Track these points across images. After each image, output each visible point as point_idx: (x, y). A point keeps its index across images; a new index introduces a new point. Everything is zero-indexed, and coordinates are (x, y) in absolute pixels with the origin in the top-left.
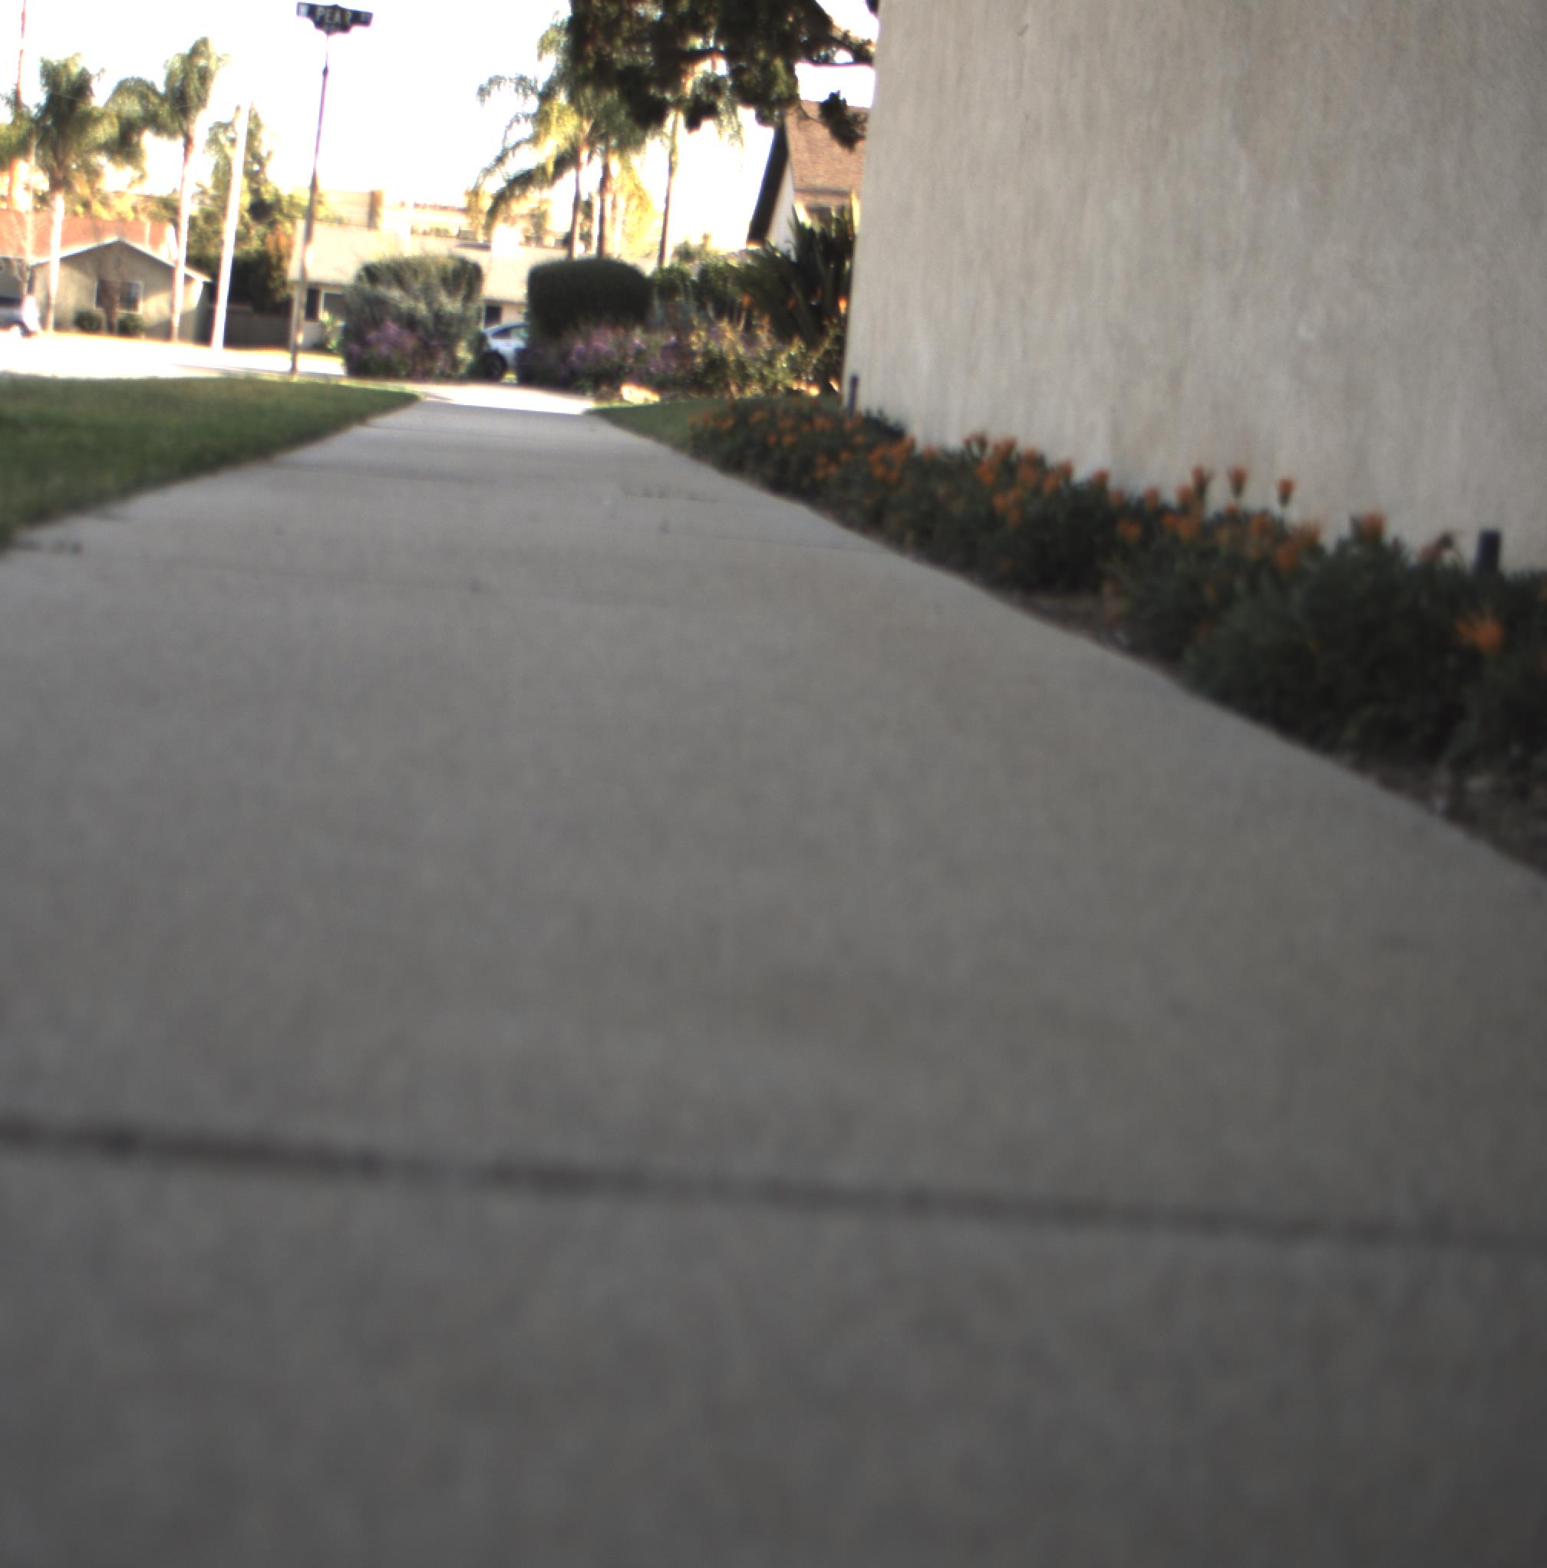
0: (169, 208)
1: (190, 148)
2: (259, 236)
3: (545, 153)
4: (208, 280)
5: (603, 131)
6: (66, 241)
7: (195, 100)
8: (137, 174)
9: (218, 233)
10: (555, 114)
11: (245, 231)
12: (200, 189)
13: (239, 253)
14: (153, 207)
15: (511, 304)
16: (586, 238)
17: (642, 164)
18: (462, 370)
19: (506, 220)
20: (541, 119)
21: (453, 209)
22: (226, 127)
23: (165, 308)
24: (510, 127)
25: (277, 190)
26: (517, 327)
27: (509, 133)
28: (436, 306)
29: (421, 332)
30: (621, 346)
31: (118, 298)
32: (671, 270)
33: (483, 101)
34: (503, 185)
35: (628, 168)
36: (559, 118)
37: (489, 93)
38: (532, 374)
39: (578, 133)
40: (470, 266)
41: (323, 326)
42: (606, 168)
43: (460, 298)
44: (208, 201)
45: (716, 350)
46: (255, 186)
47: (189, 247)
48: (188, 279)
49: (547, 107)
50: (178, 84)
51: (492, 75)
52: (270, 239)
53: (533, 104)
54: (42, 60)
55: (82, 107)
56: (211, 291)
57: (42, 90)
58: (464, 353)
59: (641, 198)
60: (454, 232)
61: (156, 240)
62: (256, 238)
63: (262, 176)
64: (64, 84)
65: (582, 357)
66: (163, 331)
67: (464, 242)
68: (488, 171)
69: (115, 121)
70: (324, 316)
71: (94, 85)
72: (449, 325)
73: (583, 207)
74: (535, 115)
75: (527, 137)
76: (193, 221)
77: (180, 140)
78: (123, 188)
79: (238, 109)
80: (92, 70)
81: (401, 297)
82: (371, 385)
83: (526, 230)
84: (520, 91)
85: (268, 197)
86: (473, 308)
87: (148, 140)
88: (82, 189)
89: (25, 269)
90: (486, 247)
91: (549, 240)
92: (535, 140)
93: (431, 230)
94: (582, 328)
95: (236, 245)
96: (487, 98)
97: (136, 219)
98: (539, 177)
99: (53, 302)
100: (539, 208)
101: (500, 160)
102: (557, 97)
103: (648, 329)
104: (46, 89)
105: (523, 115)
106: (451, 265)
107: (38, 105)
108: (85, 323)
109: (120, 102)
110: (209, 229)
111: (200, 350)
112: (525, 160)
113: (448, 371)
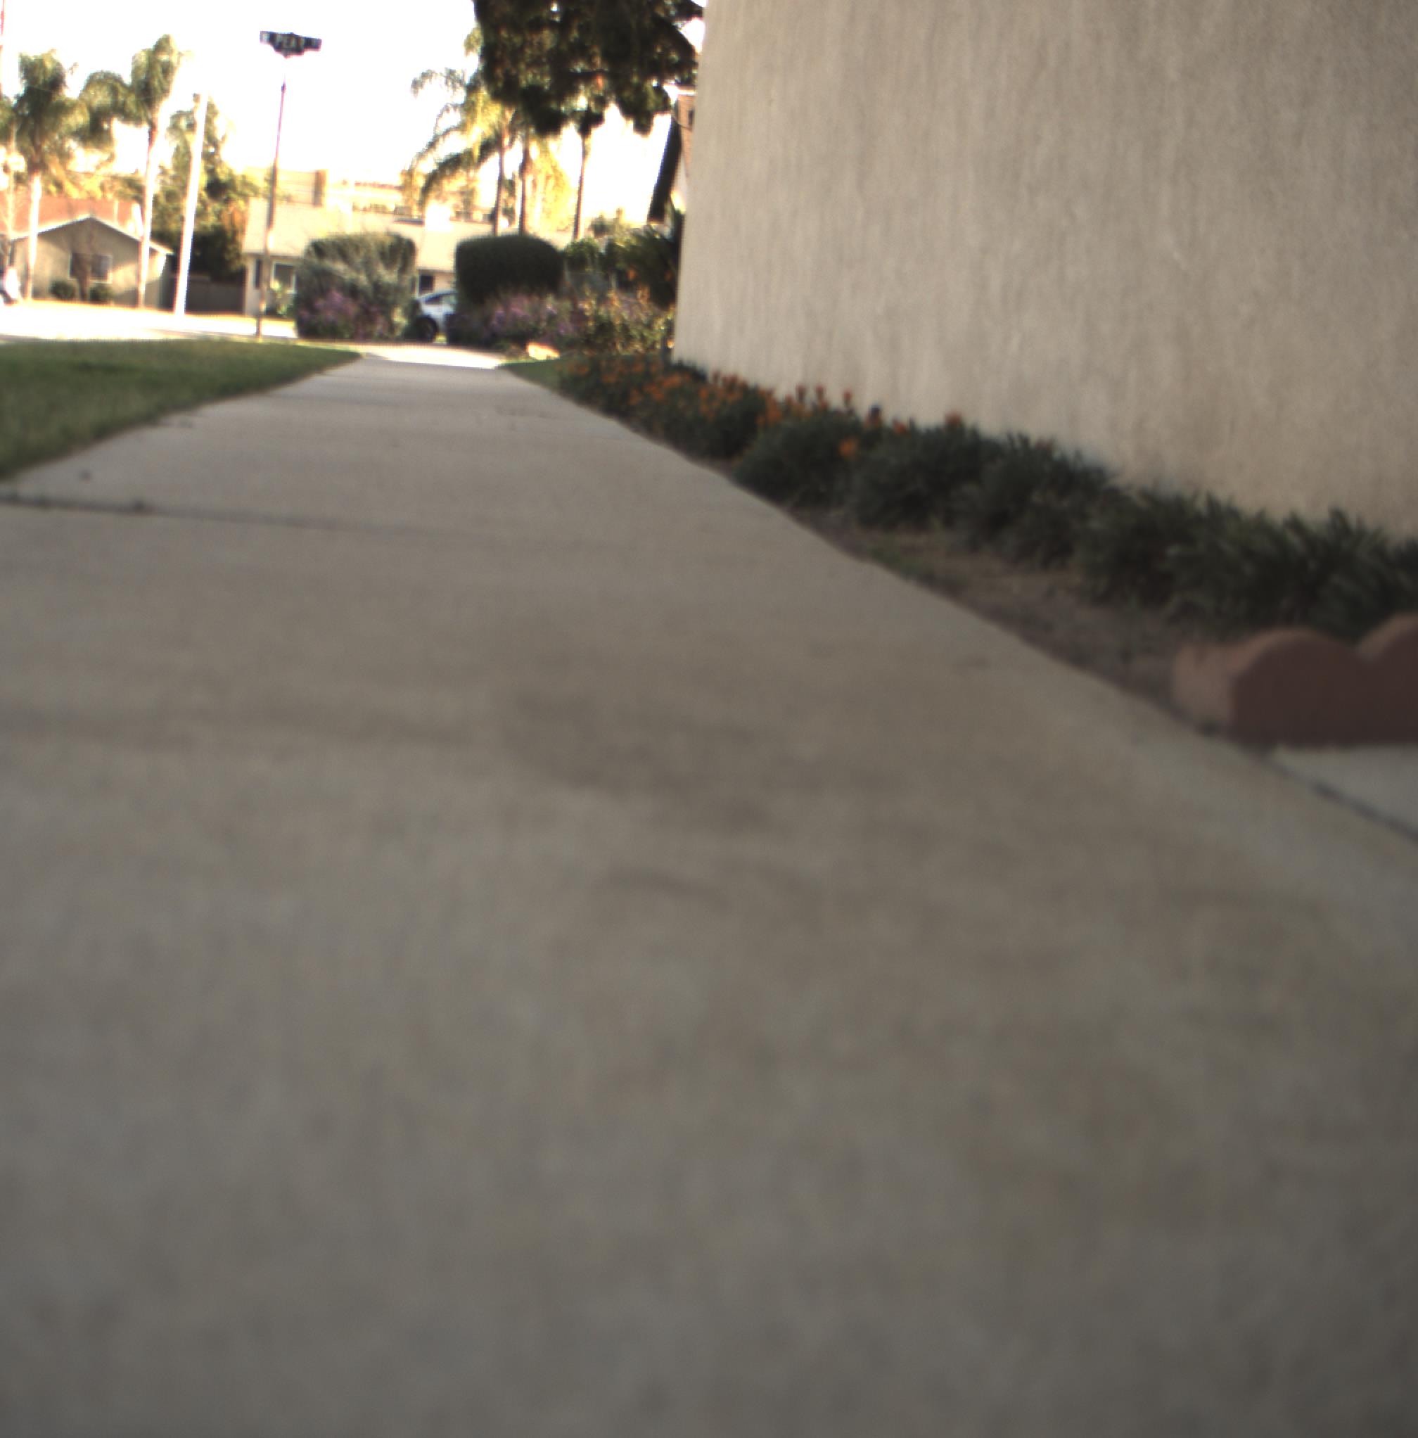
0: (133, 187)
1: (154, 133)
2: (215, 212)
3: (470, 141)
4: (170, 252)
6: (43, 218)
7: (159, 91)
8: (106, 156)
9: (178, 210)
10: (481, 104)
11: (203, 208)
12: (162, 171)
13: (199, 228)
14: (119, 187)
15: (442, 273)
16: (509, 213)
17: (558, 148)
18: (398, 333)
19: (438, 197)
20: (468, 108)
21: (391, 187)
22: (189, 114)
23: (132, 278)
24: (440, 116)
25: (231, 171)
26: (447, 294)
27: (440, 121)
28: (375, 277)
29: (362, 300)
30: (536, 312)
31: (89, 269)
32: (582, 244)
33: (416, 92)
34: (435, 167)
35: (545, 151)
36: (483, 108)
37: (422, 86)
38: (460, 337)
39: (501, 121)
40: (404, 242)
41: (273, 293)
42: (526, 153)
43: (396, 270)
44: (169, 181)
45: (605, 316)
46: (210, 166)
47: (153, 222)
48: (153, 252)
49: (473, 98)
50: (143, 77)
51: (423, 70)
52: (225, 216)
53: (460, 96)
54: (21, 56)
55: (56, 99)
56: (173, 263)
57: (20, 82)
58: (399, 318)
59: (557, 179)
60: (391, 208)
61: (124, 217)
62: (213, 214)
63: (217, 158)
64: (42, 78)
65: (501, 321)
66: (130, 299)
67: (400, 218)
68: (421, 156)
69: (86, 111)
70: (274, 284)
71: (68, 79)
72: (386, 293)
73: (505, 185)
74: (463, 105)
75: (456, 125)
76: (156, 200)
77: (145, 127)
78: (92, 170)
79: (197, 99)
80: (66, 66)
81: (345, 270)
82: (321, 345)
83: (456, 206)
84: (450, 83)
85: (223, 177)
86: (407, 278)
87: (117, 127)
88: (55, 170)
89: (6, 244)
90: (420, 222)
91: (478, 215)
92: (462, 127)
93: (371, 207)
94: (503, 296)
95: (195, 221)
96: (420, 90)
97: (104, 197)
98: (466, 160)
99: (32, 273)
100: (467, 186)
101: (432, 145)
102: (480, 91)
103: (558, 296)
104: (24, 81)
105: (452, 105)
106: (388, 241)
107: (17, 96)
108: (60, 292)
109: (93, 94)
110: (171, 207)
111: (164, 316)
112: (455, 145)
113: (386, 334)
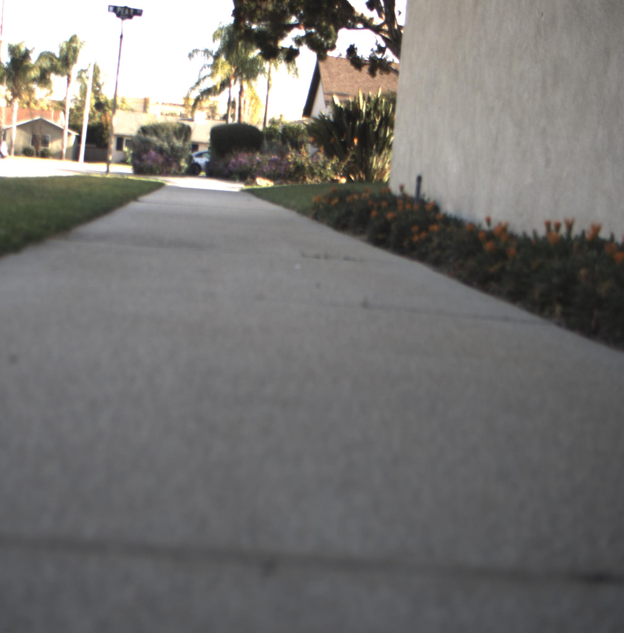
0: (62, 105)
1: (70, 80)
2: (99, 117)
3: (217, 81)
4: (77, 134)
5: (240, 71)
6: (19, 119)
7: (71, 60)
8: (49, 91)
9: (82, 115)
10: (220, 64)
11: (93, 114)
12: (75, 97)
13: (91, 123)
14: (55, 105)
15: (202, 143)
16: (233, 116)
17: (256, 85)
18: (183, 171)
19: (200, 109)
20: (214, 66)
21: (178, 105)
22: (85, 71)
23: (60, 146)
24: (202, 70)
25: (106, 98)
26: (205, 153)
27: (201, 72)
28: (172, 144)
29: (165, 155)
30: (251, 160)
31: (40, 142)
32: (270, 128)
33: (190, 59)
34: (199, 94)
35: (250, 86)
36: (222, 66)
37: (193, 56)
38: (213, 173)
39: (230, 72)
40: (186, 127)
41: (125, 153)
42: (241, 87)
43: (182, 140)
44: (78, 102)
45: (300, 162)
46: (97, 96)
47: (70, 121)
48: (69, 134)
49: (217, 62)
50: (64, 54)
51: (194, 49)
52: (103, 118)
53: (211, 61)
54: (9, 44)
55: (25, 64)
56: (78, 139)
57: (9, 57)
58: (184, 164)
59: (256, 99)
60: (179, 114)
61: (56, 118)
62: (98, 117)
63: (100, 92)
64: (18, 54)
65: (234, 165)
66: (59, 156)
67: (183, 118)
68: (193, 88)
69: (38, 69)
70: (125, 149)
71: (31, 55)
72: (177, 152)
73: (231, 104)
74: (212, 65)
75: (209, 74)
76: (71, 110)
77: (66, 77)
78: (43, 97)
79: (90, 64)
80: (30, 49)
81: (157, 140)
82: (143, 178)
83: (208, 113)
84: (206, 55)
85: (102, 100)
86: (187, 145)
87: (53, 77)
88: (25, 97)
89: (2, 130)
90: (192, 120)
91: (217, 117)
92: (212, 75)
93: (169, 114)
94: (234, 152)
95: (89, 120)
96: (192, 58)
97: (48, 110)
98: (213, 91)
99: (14, 144)
100: (213, 104)
101: (198, 84)
102: (221, 57)
103: (262, 153)
104: (11, 56)
105: (207, 65)
106: (178, 127)
107: (7, 63)
108: (27, 152)
109: (41, 61)
110: (78, 113)
111: (75, 163)
112: (208, 84)
113: (177, 171)
